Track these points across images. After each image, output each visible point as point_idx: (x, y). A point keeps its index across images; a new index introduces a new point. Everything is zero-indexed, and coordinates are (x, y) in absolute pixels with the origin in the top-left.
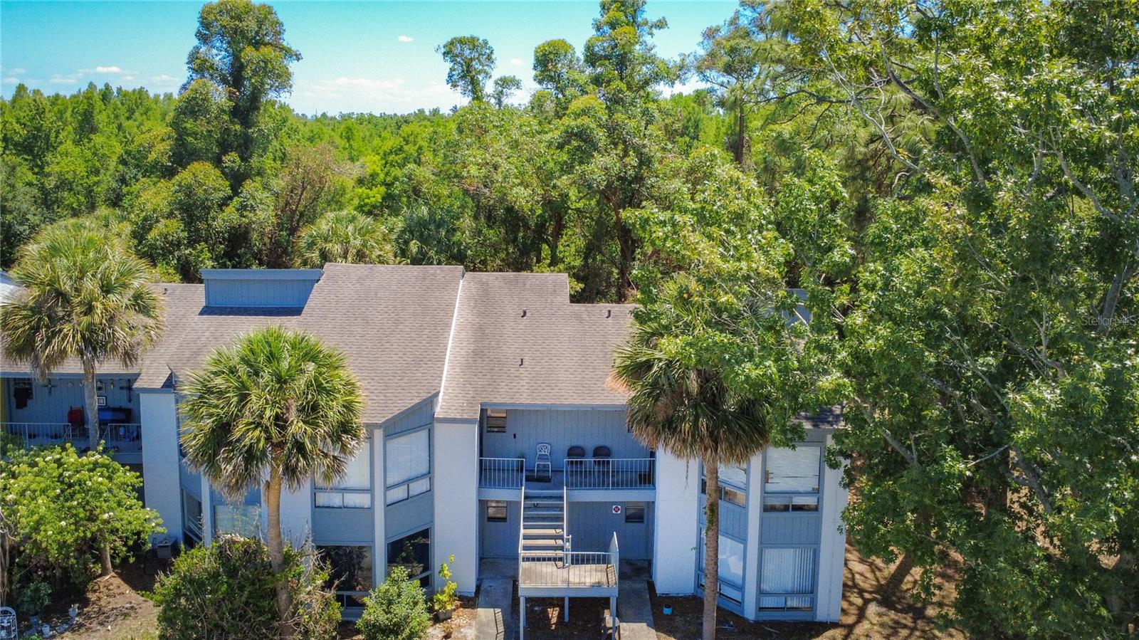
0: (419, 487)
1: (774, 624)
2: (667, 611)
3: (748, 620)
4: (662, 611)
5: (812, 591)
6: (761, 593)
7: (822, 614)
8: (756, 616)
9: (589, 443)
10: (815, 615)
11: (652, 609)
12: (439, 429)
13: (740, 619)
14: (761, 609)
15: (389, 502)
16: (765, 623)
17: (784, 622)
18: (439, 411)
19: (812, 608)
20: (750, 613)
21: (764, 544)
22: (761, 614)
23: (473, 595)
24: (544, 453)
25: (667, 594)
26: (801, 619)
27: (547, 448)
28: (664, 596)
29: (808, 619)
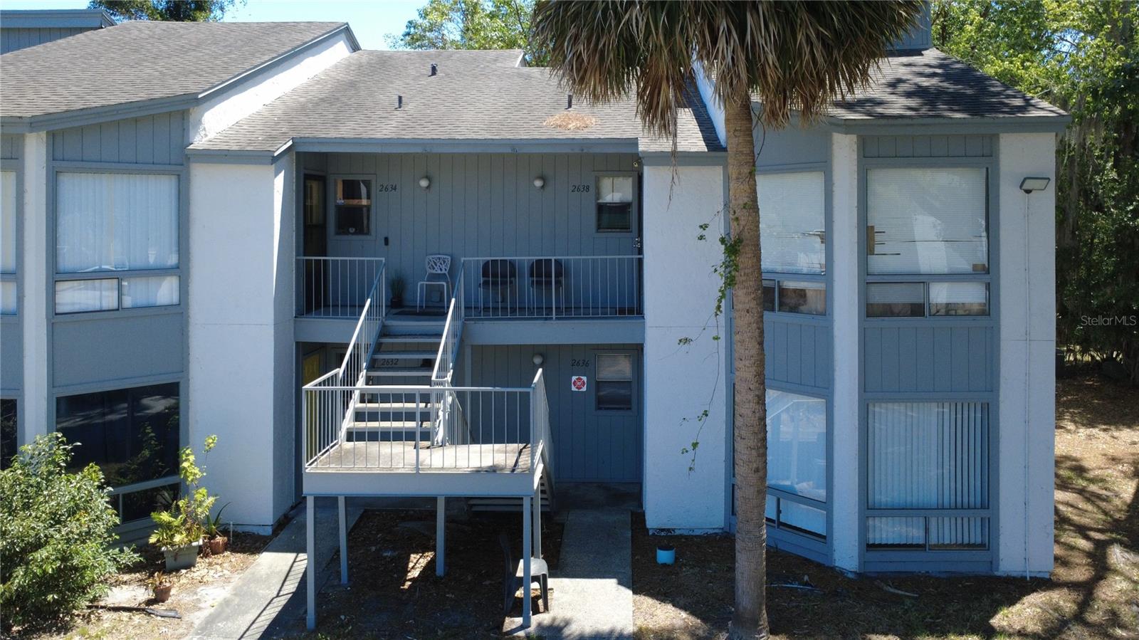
1: (902, 579)
2: (664, 556)
3: (841, 573)
4: (655, 557)
5: (984, 504)
6: (869, 509)
7: (1011, 560)
8: (863, 562)
9: (523, 256)
10: (994, 562)
11: (633, 555)
13: (826, 574)
14: (871, 547)
15: (63, 307)
16: (884, 577)
17: (927, 576)
18: (202, 143)
19: (987, 545)
20: (846, 555)
21: (869, 394)
23: (269, 531)
24: (439, 272)
25: (669, 530)
26: (964, 568)
27: (444, 262)
28: (663, 534)
29: (982, 569)
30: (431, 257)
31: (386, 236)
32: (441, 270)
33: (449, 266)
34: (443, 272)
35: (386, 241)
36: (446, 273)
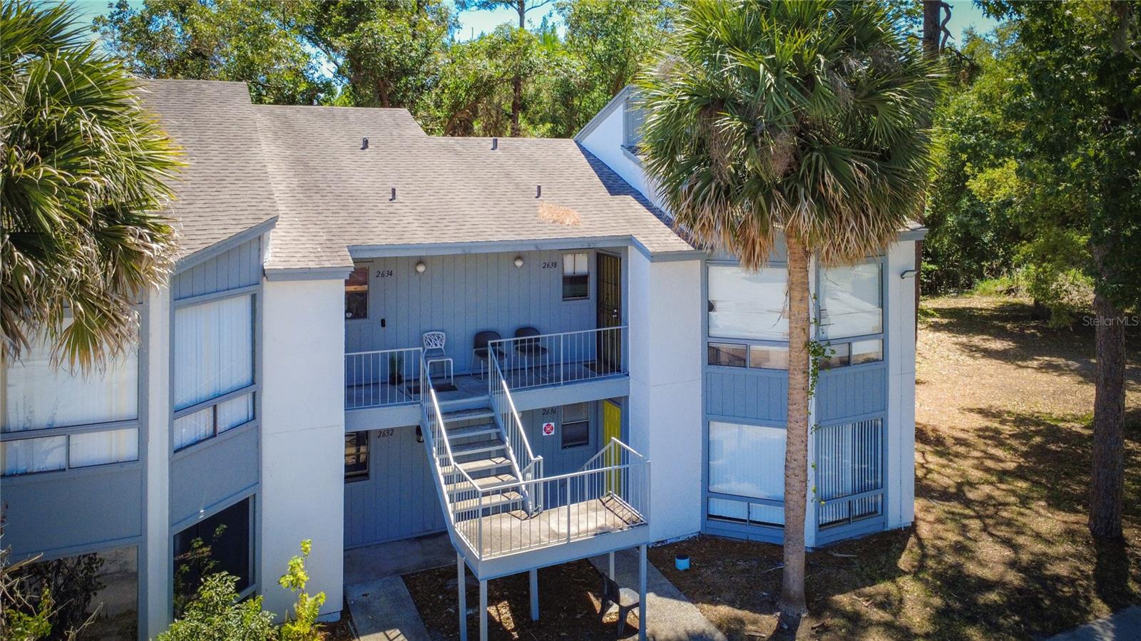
0: (233, 411)
1: (840, 546)
2: (683, 564)
5: (879, 486)
7: (893, 522)
8: (817, 539)
9: (505, 322)
10: (884, 524)
11: (657, 568)
12: (272, 293)
14: (822, 527)
15: (177, 443)
16: (832, 546)
18: (271, 259)
20: (809, 536)
21: (821, 422)
22: (826, 533)
23: (337, 617)
24: (434, 347)
25: (663, 542)
26: (870, 530)
27: (439, 338)
28: (659, 545)
29: (878, 529)
30: (426, 334)
31: (382, 318)
32: (436, 345)
33: (444, 341)
34: (439, 346)
35: (383, 323)
36: (443, 347)
